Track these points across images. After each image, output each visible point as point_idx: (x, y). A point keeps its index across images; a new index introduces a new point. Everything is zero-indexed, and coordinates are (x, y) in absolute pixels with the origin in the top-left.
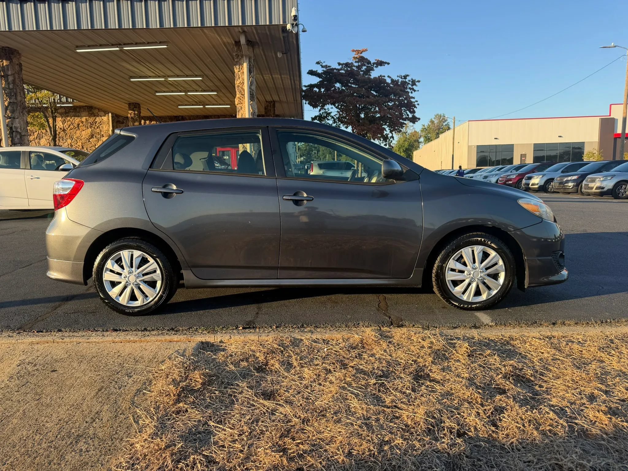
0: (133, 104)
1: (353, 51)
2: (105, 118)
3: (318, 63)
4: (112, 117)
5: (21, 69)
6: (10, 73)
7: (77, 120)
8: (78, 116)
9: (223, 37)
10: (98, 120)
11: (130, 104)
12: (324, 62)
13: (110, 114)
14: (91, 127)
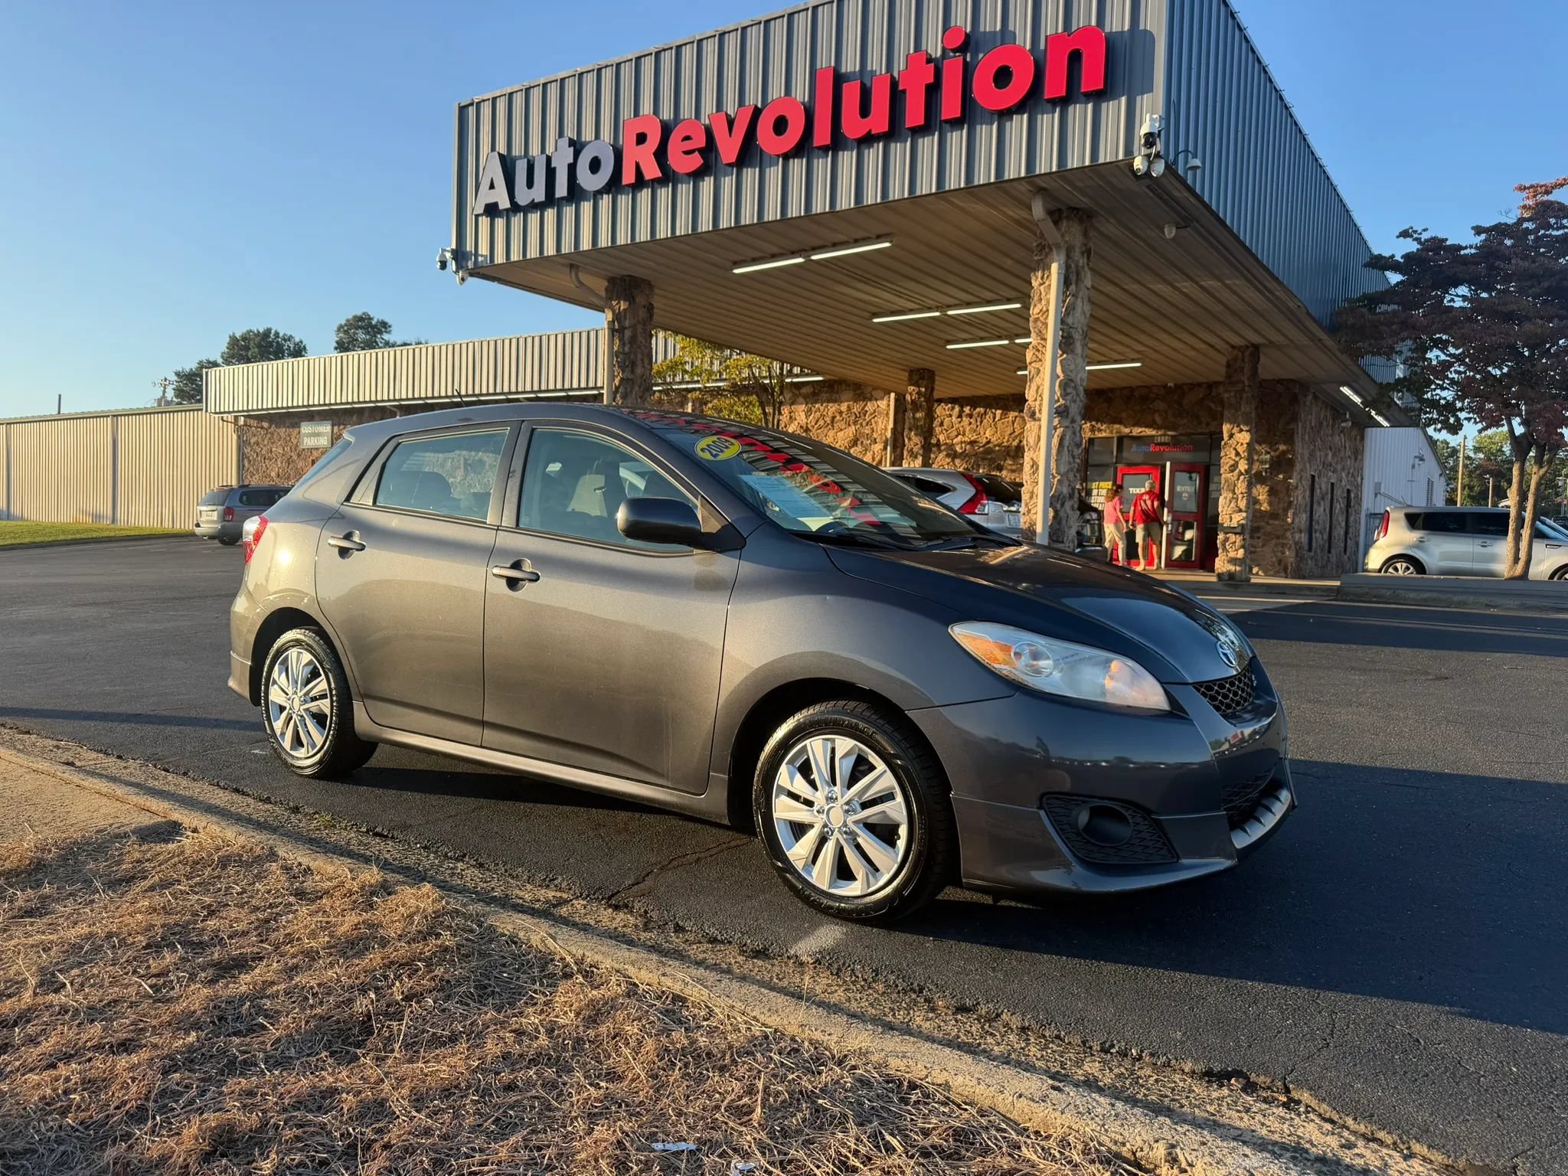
0: (918, 370)
1: (1522, 188)
2: (883, 404)
3: (1405, 234)
4: (896, 400)
5: (651, 316)
6: (627, 324)
7: (832, 408)
8: (835, 401)
9: (1005, 210)
10: (870, 407)
11: (911, 372)
12: (1425, 230)
13: (893, 395)
14: (855, 423)
